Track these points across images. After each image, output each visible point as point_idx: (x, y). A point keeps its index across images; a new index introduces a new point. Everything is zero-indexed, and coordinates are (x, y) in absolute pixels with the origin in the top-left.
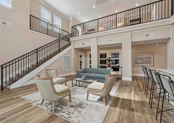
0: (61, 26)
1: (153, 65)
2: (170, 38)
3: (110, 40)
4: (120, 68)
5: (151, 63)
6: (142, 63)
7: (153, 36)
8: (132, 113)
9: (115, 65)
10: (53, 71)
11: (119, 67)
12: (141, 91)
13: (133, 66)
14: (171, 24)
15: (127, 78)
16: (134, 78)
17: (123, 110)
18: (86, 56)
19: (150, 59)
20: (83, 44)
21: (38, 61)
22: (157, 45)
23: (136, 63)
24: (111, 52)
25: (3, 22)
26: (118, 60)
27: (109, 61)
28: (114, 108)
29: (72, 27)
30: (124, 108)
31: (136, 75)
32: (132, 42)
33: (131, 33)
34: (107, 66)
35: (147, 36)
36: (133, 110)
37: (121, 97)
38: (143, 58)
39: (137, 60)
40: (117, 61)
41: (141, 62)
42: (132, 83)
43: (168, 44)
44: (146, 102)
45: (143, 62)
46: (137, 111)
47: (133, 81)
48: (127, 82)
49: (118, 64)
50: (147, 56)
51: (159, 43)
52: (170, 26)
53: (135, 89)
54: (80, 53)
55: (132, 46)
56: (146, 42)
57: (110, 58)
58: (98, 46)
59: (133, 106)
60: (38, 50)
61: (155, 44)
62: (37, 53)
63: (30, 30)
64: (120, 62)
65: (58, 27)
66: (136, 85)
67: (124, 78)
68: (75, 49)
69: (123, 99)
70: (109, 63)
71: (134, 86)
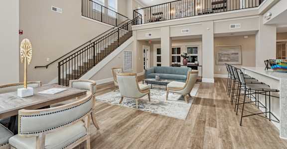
0: (116, 8)
1: (240, 63)
2: (258, 31)
3: (187, 31)
4: (198, 67)
5: (238, 61)
6: (227, 61)
7: (239, 28)
8: (213, 108)
9: (194, 64)
10: (119, 69)
11: (198, 65)
12: (225, 92)
13: (216, 64)
14: (259, 15)
15: (208, 79)
16: (217, 80)
17: (204, 106)
18: (151, 50)
19: (237, 55)
20: (150, 35)
21: (95, 55)
22: (245, 37)
23: (220, 60)
24: (186, 46)
25: (53, 8)
26: (196, 57)
27: (185, 57)
28: (196, 105)
29: (134, 11)
30: (206, 105)
31: (219, 76)
32: (214, 34)
33: (214, 23)
34: (182, 64)
35: (232, 26)
36: (215, 106)
37: (202, 97)
38: (228, 54)
39: (221, 57)
40: (194, 59)
41: (226, 59)
42: (215, 85)
43: (256, 36)
44: (228, 101)
45: (229, 59)
46: (218, 107)
47: (216, 83)
48: (208, 84)
49: (196, 62)
50: (233, 51)
51: (248, 36)
52: (258, 16)
53: (217, 91)
54: (144, 47)
55: (214, 38)
56: (232, 34)
57: (186, 54)
58: (171, 38)
59: (215, 103)
60: (95, 43)
61: (244, 36)
62: (94, 46)
63: (83, 17)
64: (199, 59)
65: (113, 10)
66: (219, 87)
67: (204, 80)
68: (138, 41)
69: (204, 99)
70: (185, 60)
71: (217, 88)
